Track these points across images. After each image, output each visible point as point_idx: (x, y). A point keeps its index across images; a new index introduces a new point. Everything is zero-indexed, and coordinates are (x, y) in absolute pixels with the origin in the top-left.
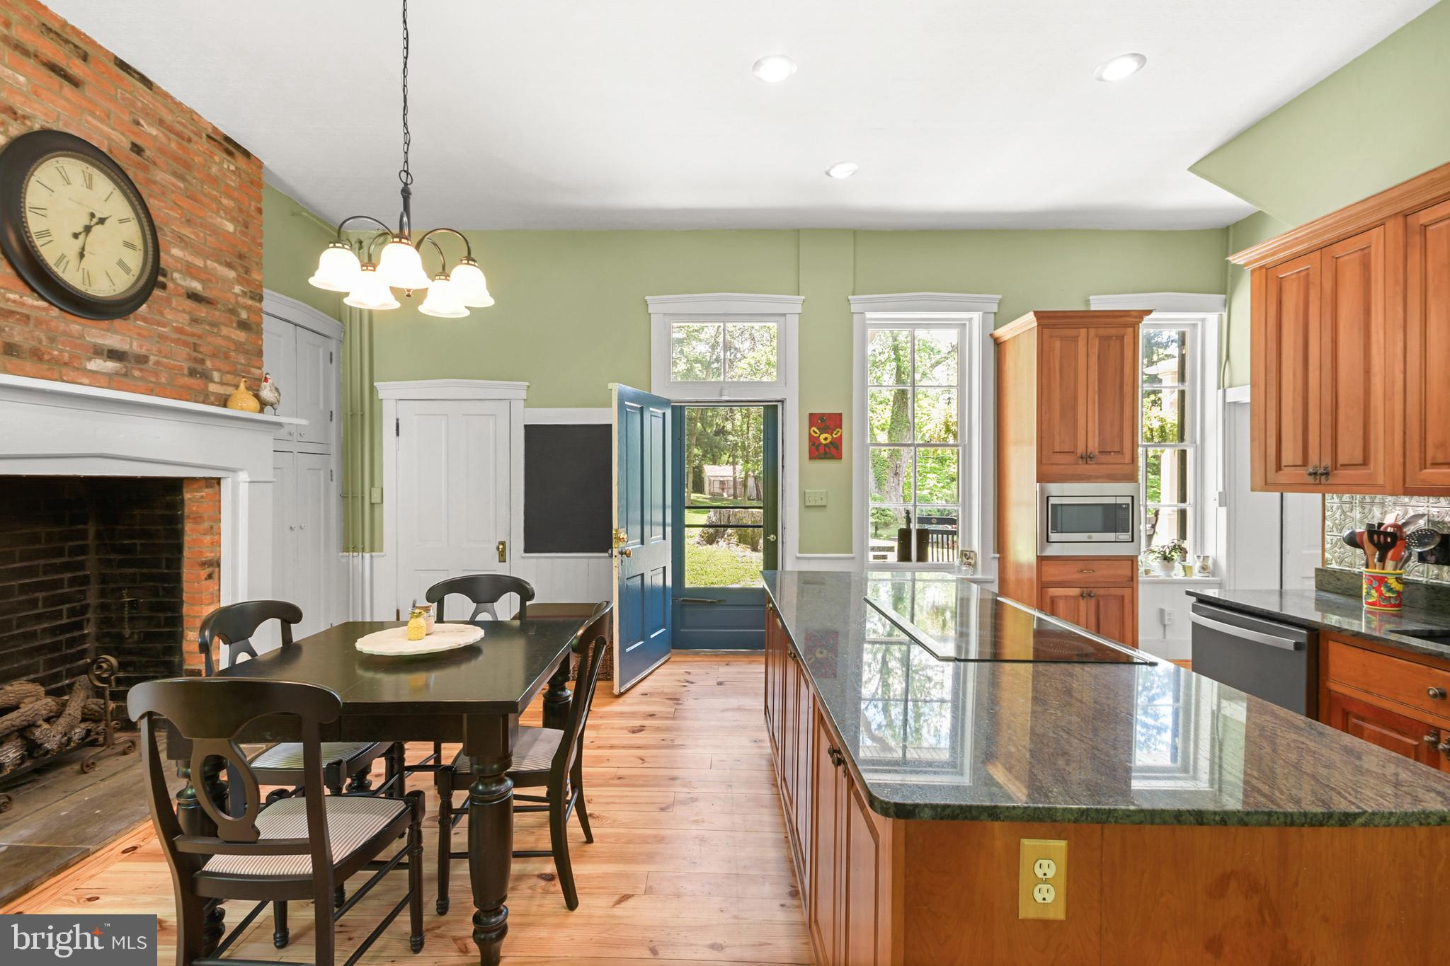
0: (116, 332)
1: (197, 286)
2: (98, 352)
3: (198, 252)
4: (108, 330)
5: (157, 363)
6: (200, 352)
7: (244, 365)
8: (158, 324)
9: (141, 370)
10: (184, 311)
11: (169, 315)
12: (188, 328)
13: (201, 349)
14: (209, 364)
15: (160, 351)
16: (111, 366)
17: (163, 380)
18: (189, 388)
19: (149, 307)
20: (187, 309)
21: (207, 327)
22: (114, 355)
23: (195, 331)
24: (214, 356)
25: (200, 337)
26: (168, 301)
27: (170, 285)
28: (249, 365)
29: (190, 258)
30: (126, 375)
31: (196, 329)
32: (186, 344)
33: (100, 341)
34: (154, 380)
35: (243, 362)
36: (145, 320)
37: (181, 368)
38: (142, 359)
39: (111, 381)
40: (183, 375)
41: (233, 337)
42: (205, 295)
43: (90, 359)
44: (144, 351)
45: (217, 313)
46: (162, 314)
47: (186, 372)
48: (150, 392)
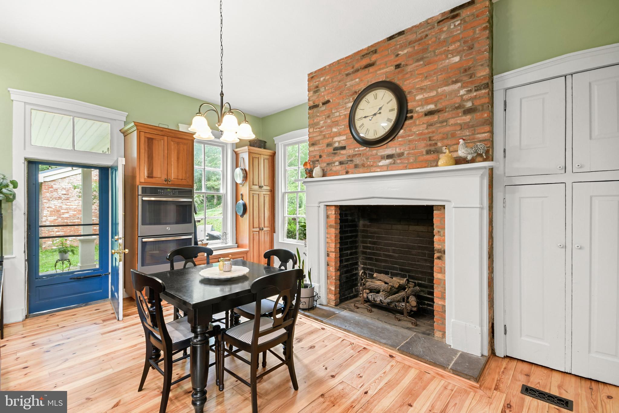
0: (390, 147)
1: (432, 107)
2: (383, 158)
3: (431, 88)
4: (386, 148)
5: (408, 154)
6: (433, 140)
7: (469, 135)
8: (409, 136)
9: (400, 159)
10: (423, 123)
11: (414, 129)
12: (426, 131)
13: (434, 138)
14: (439, 144)
15: (410, 148)
16: (388, 161)
17: (412, 161)
18: (427, 161)
19: (405, 130)
20: (425, 122)
21: (439, 125)
22: (389, 157)
23: (430, 130)
24: (443, 139)
25: (433, 132)
26: (415, 122)
27: (415, 115)
28: (473, 134)
29: (426, 95)
30: (394, 163)
31: (431, 129)
32: (424, 139)
33: (383, 154)
34: (407, 162)
35: (468, 134)
36: (402, 137)
37: (422, 152)
38: (402, 154)
39: (388, 168)
40: (423, 155)
41: (459, 122)
42: (438, 108)
43: (380, 161)
44: (402, 151)
45: (446, 114)
46: (410, 130)
47: (424, 153)
48: (406, 168)
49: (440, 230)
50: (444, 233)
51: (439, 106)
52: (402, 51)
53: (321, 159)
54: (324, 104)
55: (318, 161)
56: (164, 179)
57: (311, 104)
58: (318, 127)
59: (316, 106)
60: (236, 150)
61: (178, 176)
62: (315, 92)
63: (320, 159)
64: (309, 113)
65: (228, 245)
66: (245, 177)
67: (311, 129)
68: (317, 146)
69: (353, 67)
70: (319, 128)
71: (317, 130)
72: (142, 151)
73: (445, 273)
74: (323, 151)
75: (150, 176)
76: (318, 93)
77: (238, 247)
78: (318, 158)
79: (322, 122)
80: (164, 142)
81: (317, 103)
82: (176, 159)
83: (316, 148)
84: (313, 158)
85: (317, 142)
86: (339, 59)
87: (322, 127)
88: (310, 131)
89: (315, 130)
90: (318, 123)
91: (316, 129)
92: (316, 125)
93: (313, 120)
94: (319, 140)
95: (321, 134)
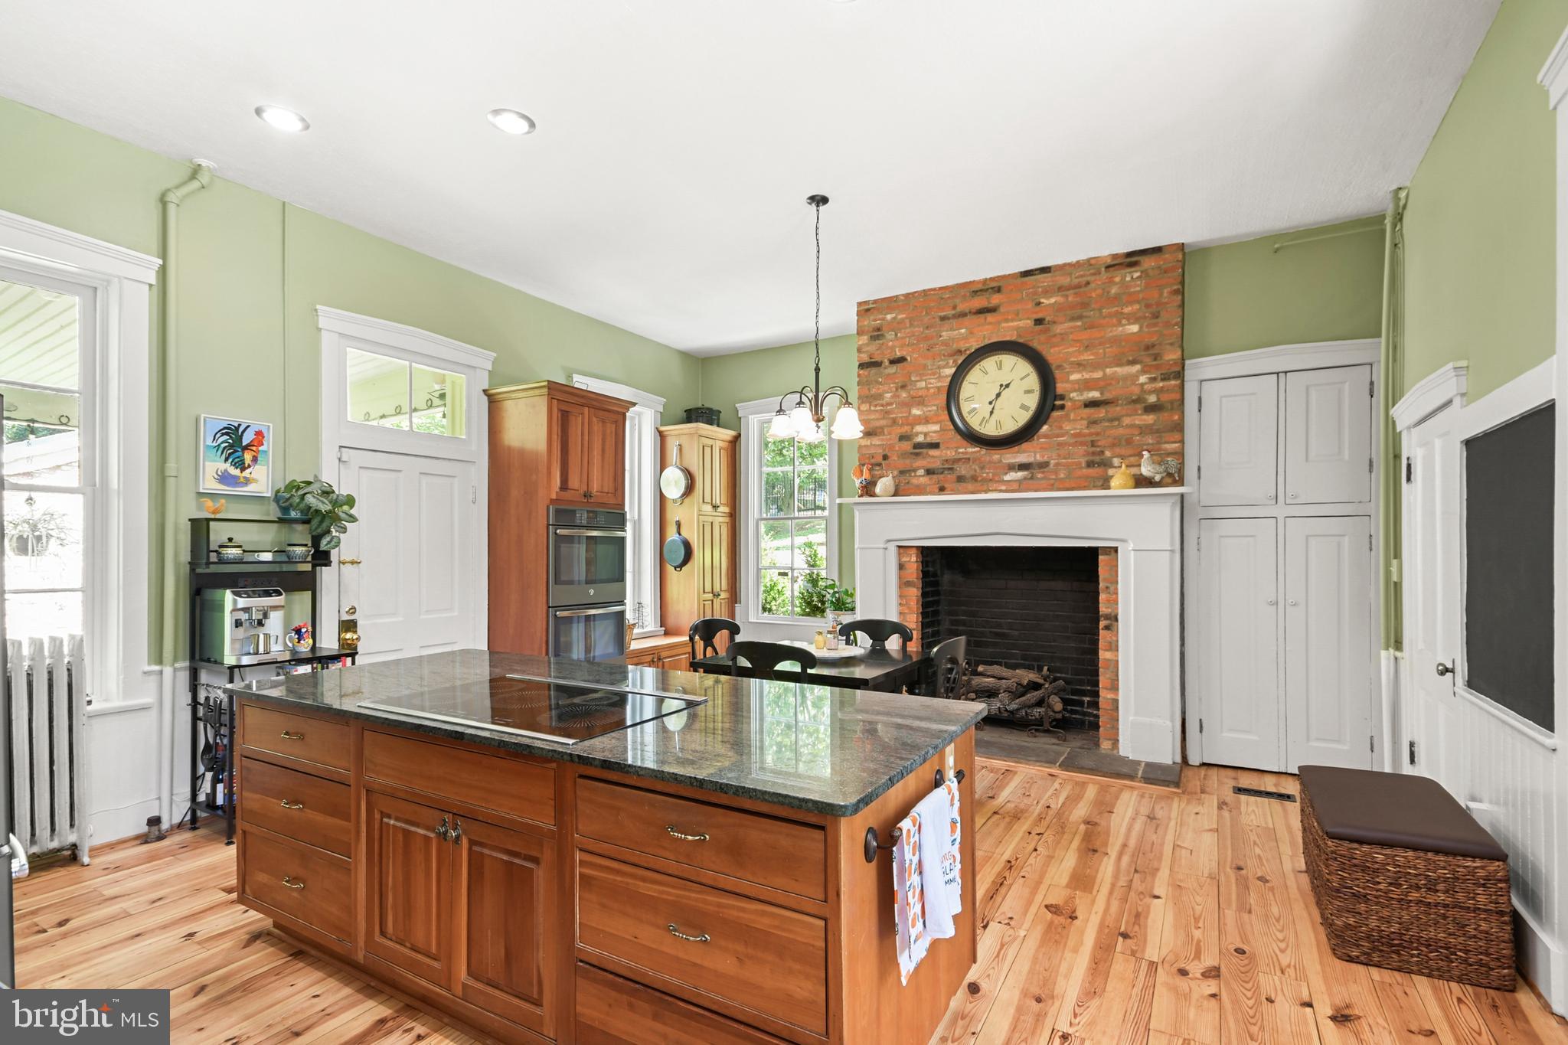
0: (1024, 452)
1: (1095, 395)
2: (1012, 468)
3: (1095, 366)
4: (1018, 452)
5: (1057, 465)
6: (1099, 446)
7: (1152, 444)
8: (1058, 436)
9: (1043, 473)
10: (1082, 419)
11: (1067, 426)
12: (1086, 431)
13: (1100, 444)
14: (1108, 454)
15: (1059, 455)
16: (1020, 474)
17: (1062, 476)
18: (1087, 477)
19: (1050, 426)
20: (1084, 416)
21: (1107, 424)
22: (1022, 467)
23: (1092, 430)
24: (1113, 446)
25: (1097, 434)
26: (1067, 416)
27: (1068, 404)
28: (1159, 443)
29: (1087, 376)
30: (1032, 478)
31: (1094, 429)
32: (1082, 444)
33: (1013, 461)
34: (1054, 477)
35: (1151, 441)
36: (1046, 436)
37: (1080, 463)
38: (1046, 464)
39: (1020, 486)
40: (1081, 468)
41: (1137, 422)
42: (1104, 398)
43: (1006, 474)
44: (1046, 459)
45: (1118, 408)
46: (1061, 428)
47: (1084, 465)
48: (1051, 488)
49: (1109, 585)
50: (1117, 589)
51: (1108, 396)
52: (1047, 298)
53: (886, 462)
54: (892, 362)
55: (880, 465)
56: (582, 493)
57: (865, 358)
58: (881, 402)
59: (877, 364)
60: (662, 429)
61: (602, 486)
62: (873, 338)
63: (883, 462)
64: (859, 375)
65: (645, 630)
66: (690, 489)
67: (864, 405)
68: (877, 438)
69: (954, 308)
70: (882, 406)
71: (878, 408)
72: (555, 437)
73: (1117, 650)
74: (891, 447)
75: (564, 487)
76: (881, 342)
77: (667, 633)
78: (879, 459)
79: (888, 395)
80: (583, 419)
81: (877, 359)
82: (600, 452)
83: (876, 441)
84: (869, 458)
85: (879, 431)
86: (926, 288)
87: (890, 404)
88: (862, 408)
89: (872, 408)
90: (880, 396)
91: (876, 406)
92: (875, 399)
93: (869, 389)
94: (882, 428)
95: (886, 416)
